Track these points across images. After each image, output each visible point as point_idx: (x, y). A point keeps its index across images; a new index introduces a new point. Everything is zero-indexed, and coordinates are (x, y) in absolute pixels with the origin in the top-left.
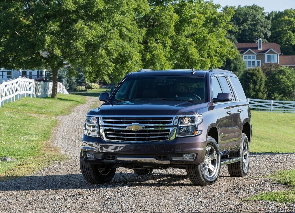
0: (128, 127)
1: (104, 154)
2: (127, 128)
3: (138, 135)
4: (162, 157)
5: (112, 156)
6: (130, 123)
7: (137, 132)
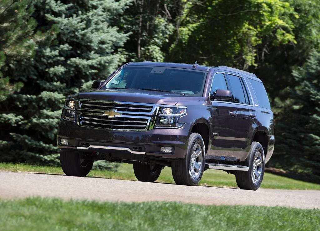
4: (138, 147)
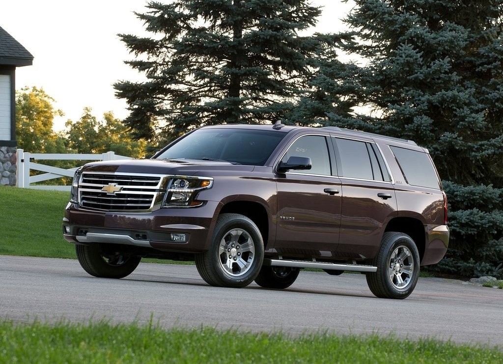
2: (103, 189)
6: (106, 183)
7: (114, 196)
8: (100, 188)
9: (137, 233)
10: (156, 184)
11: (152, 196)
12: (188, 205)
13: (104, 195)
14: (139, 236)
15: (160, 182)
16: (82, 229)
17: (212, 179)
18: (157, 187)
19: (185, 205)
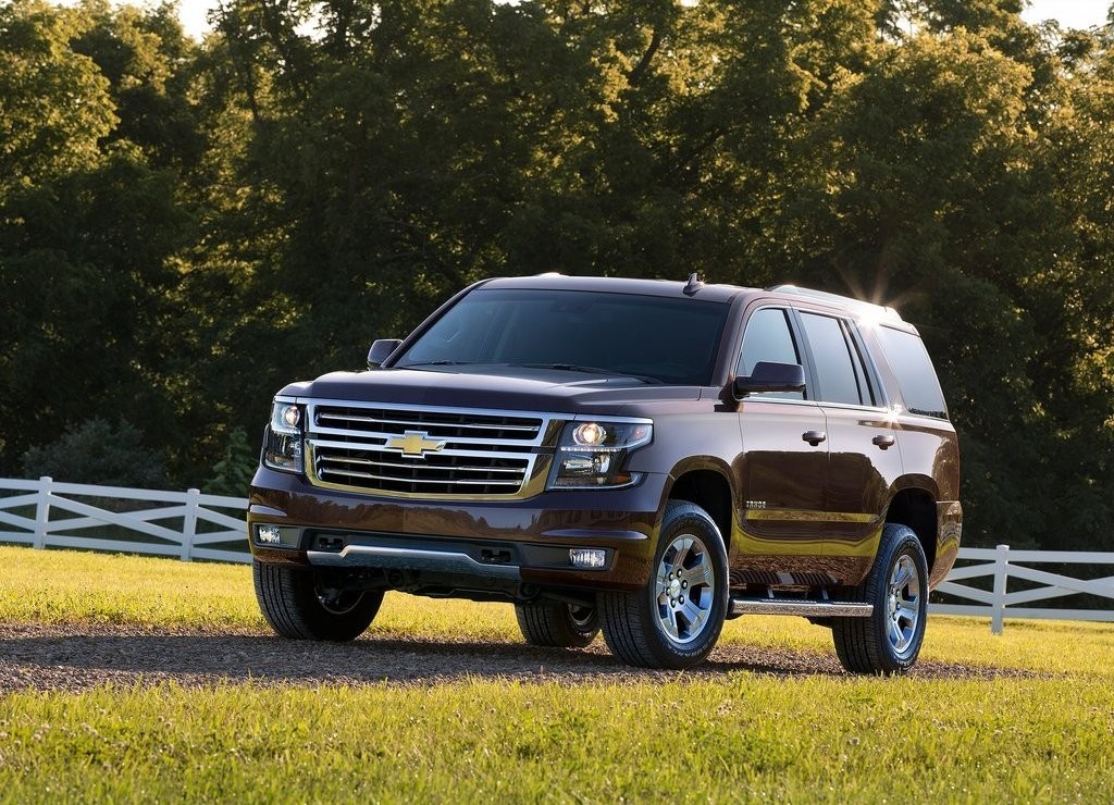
0: (393, 442)
1: (307, 530)
2: (387, 445)
3: (422, 474)
5: (335, 540)
6: (399, 430)
7: (420, 462)
8: (383, 442)
9: (484, 548)
10: (532, 435)
11: (524, 463)
12: (604, 484)
13: (396, 457)
14: (492, 556)
15: (542, 431)
16: (324, 536)
17: (650, 421)
18: (537, 442)
19: (596, 484)
